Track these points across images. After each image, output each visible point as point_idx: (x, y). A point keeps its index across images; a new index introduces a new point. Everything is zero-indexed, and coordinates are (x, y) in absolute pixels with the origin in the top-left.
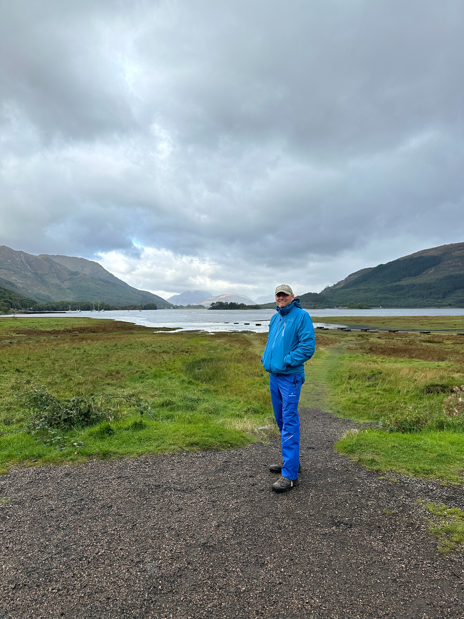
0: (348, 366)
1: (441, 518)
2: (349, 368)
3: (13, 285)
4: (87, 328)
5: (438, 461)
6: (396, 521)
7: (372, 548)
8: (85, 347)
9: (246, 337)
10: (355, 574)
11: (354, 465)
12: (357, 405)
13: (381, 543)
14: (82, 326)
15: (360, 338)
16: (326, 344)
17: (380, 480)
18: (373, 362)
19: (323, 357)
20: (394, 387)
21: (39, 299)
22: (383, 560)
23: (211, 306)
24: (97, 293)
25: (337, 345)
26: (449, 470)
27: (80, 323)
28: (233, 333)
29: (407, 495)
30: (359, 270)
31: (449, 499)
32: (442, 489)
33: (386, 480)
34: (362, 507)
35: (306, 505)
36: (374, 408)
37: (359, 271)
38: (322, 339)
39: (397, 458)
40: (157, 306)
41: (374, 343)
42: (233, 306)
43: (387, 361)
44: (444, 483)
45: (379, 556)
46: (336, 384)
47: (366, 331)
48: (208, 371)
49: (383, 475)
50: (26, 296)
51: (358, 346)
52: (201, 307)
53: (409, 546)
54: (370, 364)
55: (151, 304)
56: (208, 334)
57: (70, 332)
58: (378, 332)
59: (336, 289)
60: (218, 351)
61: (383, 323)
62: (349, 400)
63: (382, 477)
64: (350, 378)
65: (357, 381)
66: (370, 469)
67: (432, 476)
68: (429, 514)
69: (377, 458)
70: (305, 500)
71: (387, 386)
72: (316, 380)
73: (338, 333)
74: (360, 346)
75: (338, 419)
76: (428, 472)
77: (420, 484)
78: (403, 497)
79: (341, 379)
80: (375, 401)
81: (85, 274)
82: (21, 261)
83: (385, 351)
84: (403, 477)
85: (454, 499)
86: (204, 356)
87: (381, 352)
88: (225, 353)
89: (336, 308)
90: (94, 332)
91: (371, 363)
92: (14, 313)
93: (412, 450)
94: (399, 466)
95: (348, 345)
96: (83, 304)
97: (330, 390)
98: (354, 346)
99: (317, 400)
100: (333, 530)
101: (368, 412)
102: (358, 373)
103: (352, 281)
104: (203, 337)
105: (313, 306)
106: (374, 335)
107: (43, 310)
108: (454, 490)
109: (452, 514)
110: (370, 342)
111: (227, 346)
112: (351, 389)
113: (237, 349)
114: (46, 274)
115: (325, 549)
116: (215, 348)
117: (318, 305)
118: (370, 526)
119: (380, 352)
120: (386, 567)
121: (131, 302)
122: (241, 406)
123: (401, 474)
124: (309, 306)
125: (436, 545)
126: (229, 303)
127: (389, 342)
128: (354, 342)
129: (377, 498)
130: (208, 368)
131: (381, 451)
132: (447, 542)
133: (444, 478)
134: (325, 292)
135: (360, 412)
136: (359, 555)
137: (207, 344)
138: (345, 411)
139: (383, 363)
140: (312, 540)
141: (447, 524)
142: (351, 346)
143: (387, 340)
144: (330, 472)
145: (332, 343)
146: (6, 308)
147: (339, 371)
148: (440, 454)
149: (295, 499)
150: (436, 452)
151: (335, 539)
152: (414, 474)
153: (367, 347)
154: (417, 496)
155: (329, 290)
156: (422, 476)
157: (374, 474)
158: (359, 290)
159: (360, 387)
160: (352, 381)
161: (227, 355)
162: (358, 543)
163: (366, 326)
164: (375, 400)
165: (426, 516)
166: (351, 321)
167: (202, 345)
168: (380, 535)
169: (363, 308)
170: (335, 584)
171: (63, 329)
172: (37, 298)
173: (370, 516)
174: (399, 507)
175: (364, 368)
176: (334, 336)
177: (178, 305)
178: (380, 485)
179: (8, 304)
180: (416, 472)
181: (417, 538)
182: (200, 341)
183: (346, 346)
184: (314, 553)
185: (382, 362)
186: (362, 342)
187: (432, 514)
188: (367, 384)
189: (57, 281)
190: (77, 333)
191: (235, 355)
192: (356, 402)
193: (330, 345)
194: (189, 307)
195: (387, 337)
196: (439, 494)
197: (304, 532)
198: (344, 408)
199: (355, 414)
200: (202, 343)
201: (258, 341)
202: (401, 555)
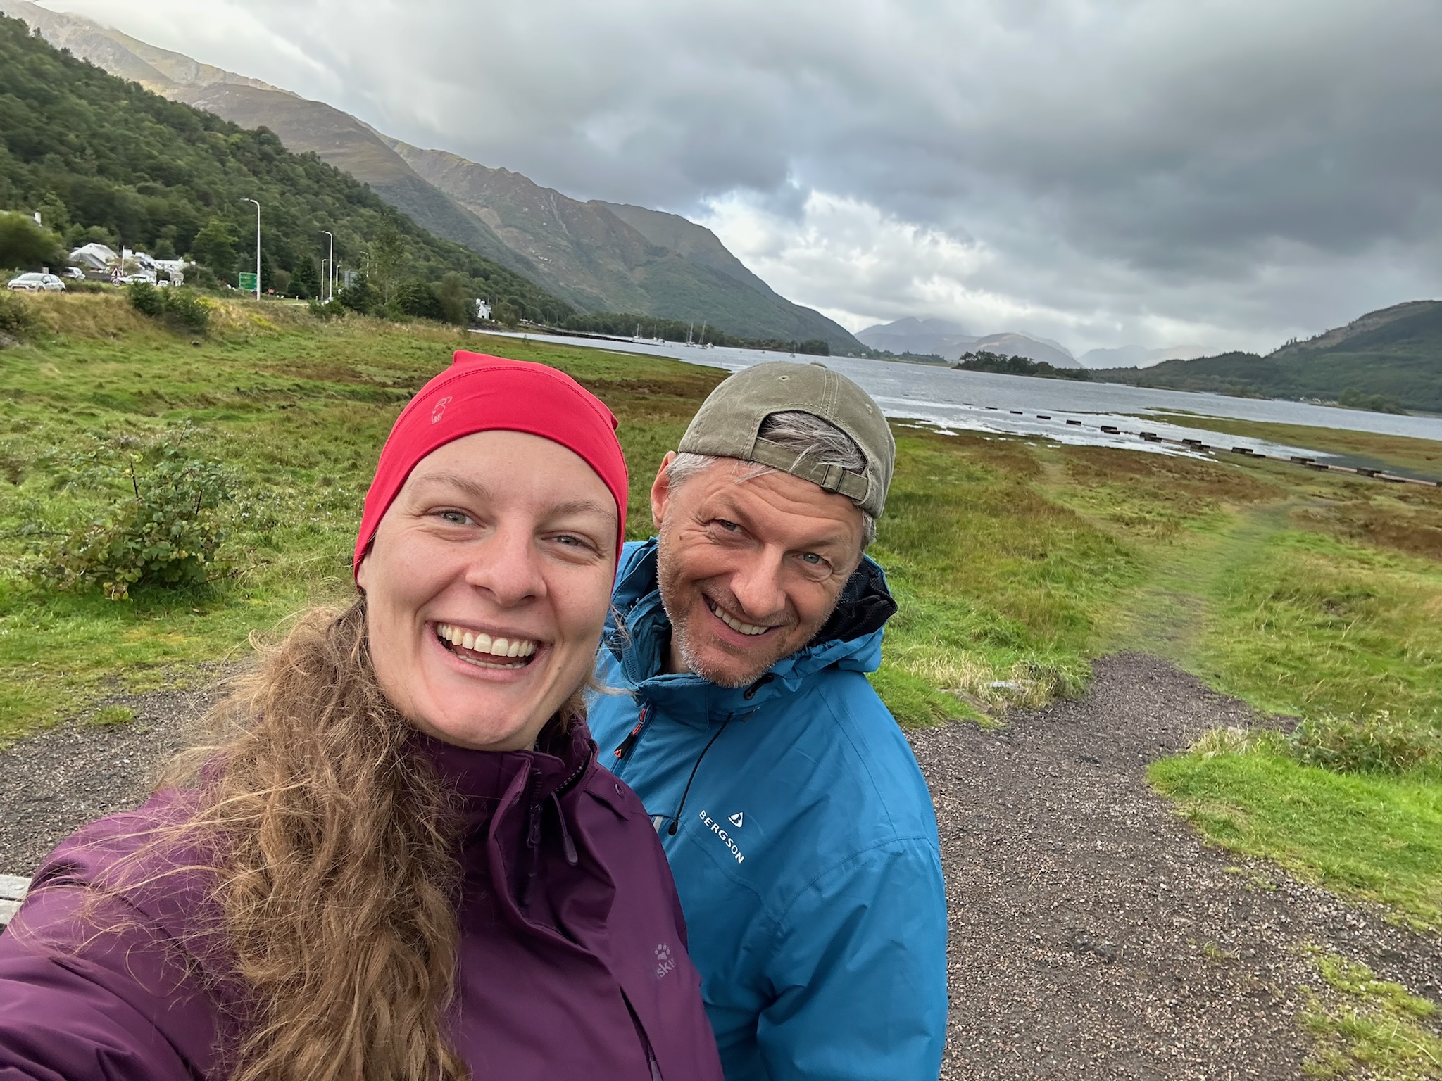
0: (1285, 565)
1: (1344, 998)
2: (1283, 570)
3: (529, 265)
4: (668, 384)
5: (1403, 861)
6: (1225, 977)
7: (1143, 1020)
8: (656, 429)
9: (1031, 451)
10: (1079, 1064)
11: (1176, 823)
12: (1272, 666)
13: (1169, 1016)
14: (660, 378)
15: (1347, 493)
16: (1243, 497)
17: (1227, 874)
18: (1362, 561)
19: (1225, 531)
20: (1391, 637)
21: (580, 304)
22: (1157, 1052)
23: (963, 361)
24: (701, 301)
25: (1276, 502)
26: (1422, 889)
27: (656, 369)
28: (1001, 436)
29: (1282, 924)
30: (1396, 303)
31: (1387, 957)
32: (1381, 929)
33: (1242, 877)
34: (1157, 924)
35: (1022, 889)
36: (1317, 682)
37: (1395, 307)
38: (1237, 481)
39: (1292, 831)
40: (830, 347)
41: (1381, 511)
42: (1019, 367)
43: (1403, 565)
44: (1393, 917)
45: (1153, 1042)
46: (1234, 606)
47: (1370, 474)
48: (913, 524)
49: (1238, 864)
50: (553, 294)
51: (1332, 514)
52: (936, 360)
53: (1234, 1039)
54: (1350, 566)
55: (816, 341)
56: (937, 432)
57: (633, 389)
58: (1404, 482)
59: (1318, 349)
60: (949, 478)
61: (1428, 459)
62: (1257, 652)
63: (1234, 869)
64: (1277, 596)
65: (1295, 608)
66: (1212, 842)
67: (1368, 894)
68: (1316, 982)
69: (1240, 820)
70: (1023, 878)
71: (1371, 633)
72: (1185, 588)
73: (1288, 471)
74: (1338, 515)
75: (1212, 693)
76: (1360, 882)
77: (1328, 907)
78: (1269, 928)
79: (1252, 597)
80: (1327, 665)
81: (679, 255)
82: (551, 213)
83: (1406, 538)
84: (1291, 880)
85: (1403, 961)
86: (910, 488)
87: (1394, 538)
88: (966, 485)
89: (1304, 402)
90: (681, 395)
91: (1355, 563)
92: (526, 329)
93: (1344, 821)
94: (1291, 851)
95: (1305, 508)
96: (669, 324)
97: (1214, 620)
98: (1322, 511)
99: (1169, 639)
100: (1065, 959)
101: (1298, 690)
102: (1306, 586)
103: (1369, 332)
104: (922, 437)
105: (1239, 387)
106: (1391, 489)
107: (585, 330)
108: (1412, 939)
109: (1377, 993)
110: (1371, 507)
111: (976, 469)
112: (1269, 625)
113: (999, 481)
114: (598, 248)
115: (1031, 995)
116: (943, 471)
117: (1253, 388)
118: (1157, 971)
119: (1390, 538)
120: (1159, 1068)
121: (771, 330)
122: (972, 622)
123: (1288, 873)
124: (1229, 386)
125: (1305, 1053)
126: (1008, 358)
127: (1429, 513)
128: (1324, 501)
129: (1201, 915)
130: (914, 519)
131: (1259, 807)
132: (1334, 1054)
133: (1400, 906)
134: (1282, 353)
135: (1275, 686)
136: (1105, 1027)
137: (927, 458)
138: (1236, 678)
139: (1389, 569)
140: (1008, 967)
141: (1352, 1015)
142: (1313, 510)
143: (1423, 507)
144: (1110, 826)
145: (1261, 497)
146: (513, 316)
147: (1253, 575)
148: (1416, 846)
149: (1001, 869)
150: (1408, 837)
151: (1063, 978)
152: (1322, 880)
153: (1359, 520)
154: (1307, 931)
155: (1294, 350)
156: (1342, 890)
157: (1218, 855)
158: (1383, 359)
159: (1297, 624)
160: (1280, 606)
161: (969, 492)
162: (1114, 1001)
163: (1378, 461)
164: (1326, 660)
165: (1309, 983)
166: (1336, 441)
167: (914, 460)
168: (1173, 998)
169: (1384, 409)
170: (1027, 1071)
171: (618, 379)
172: (577, 302)
173: (1167, 951)
174: (1248, 947)
175: (1328, 576)
176: (1275, 476)
177: (881, 350)
178: (1220, 885)
179: (517, 307)
180: (1329, 876)
181: (1263, 1028)
182: (914, 447)
183: (1298, 510)
184: (1003, 997)
185: (1386, 565)
186: (1349, 503)
187: (1327, 983)
188: (1319, 618)
189: (618, 266)
190: (644, 393)
191: (991, 494)
192: (1271, 660)
193: (1256, 501)
194: (906, 357)
195: (1427, 500)
196: (1368, 940)
197: (998, 946)
198: (1236, 669)
199: (1260, 689)
200: (917, 452)
201: (1061, 466)
202: (1205, 1052)
